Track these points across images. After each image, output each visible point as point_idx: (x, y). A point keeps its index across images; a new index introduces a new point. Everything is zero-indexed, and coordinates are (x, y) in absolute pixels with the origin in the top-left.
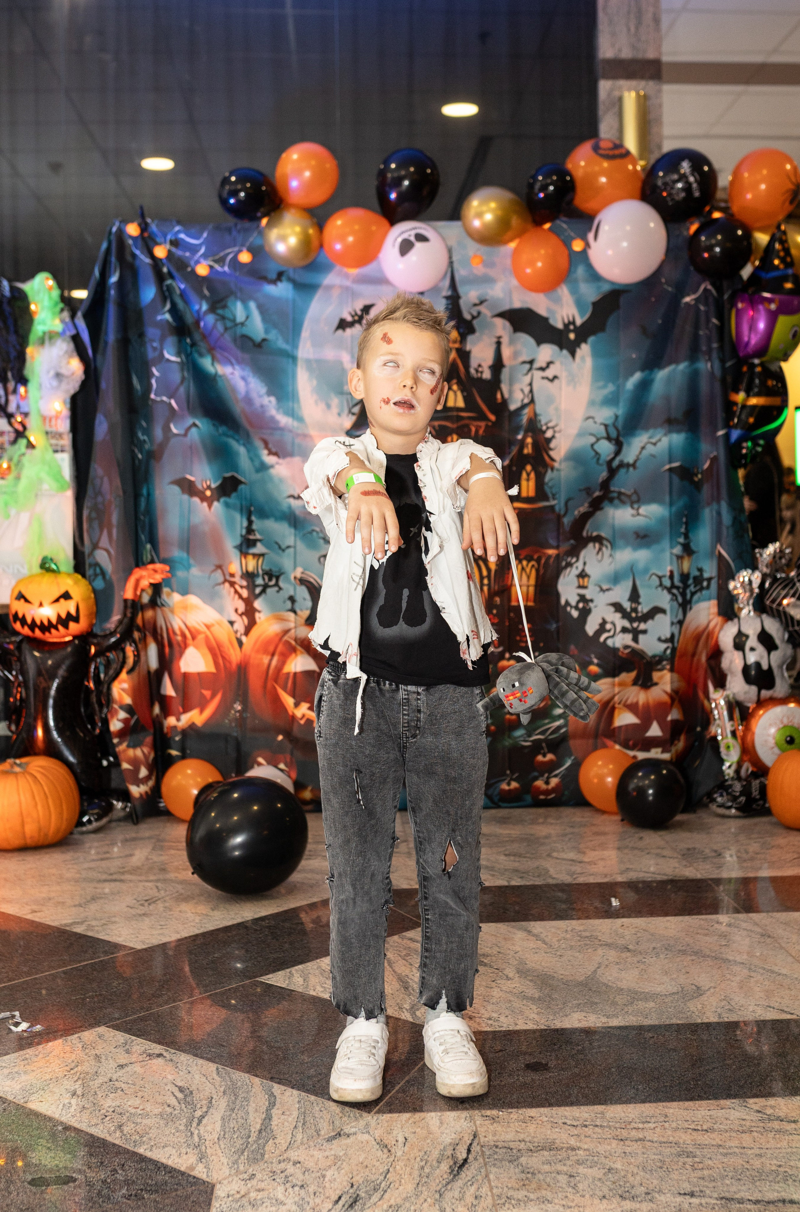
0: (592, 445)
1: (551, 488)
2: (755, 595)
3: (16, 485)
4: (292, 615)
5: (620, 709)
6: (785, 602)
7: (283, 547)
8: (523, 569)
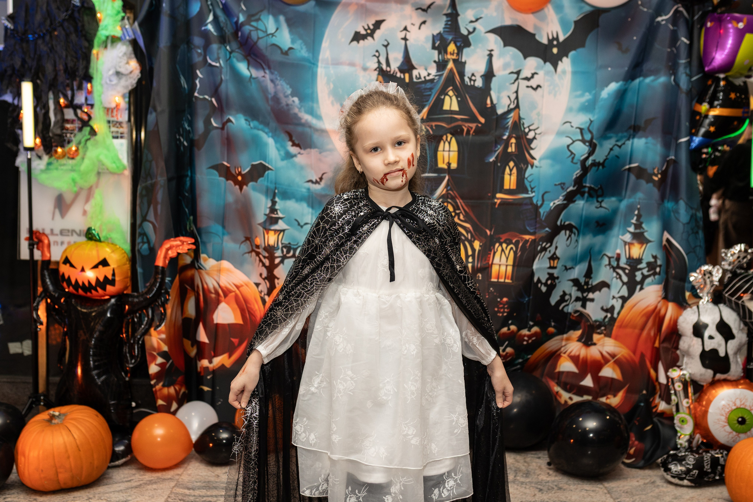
0: (568, 146)
1: (530, 182)
3: (81, 165)
7: (302, 224)
8: (503, 250)
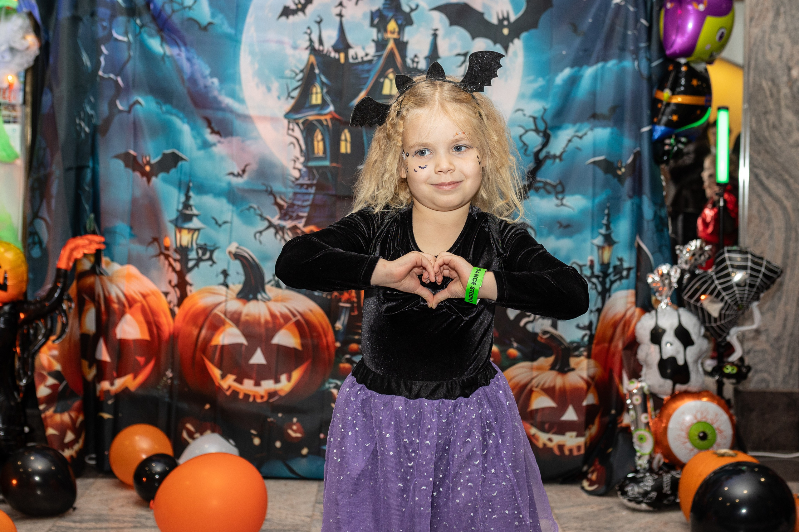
0: (521, 136)
2: (673, 289)
4: (224, 288)
5: (537, 392)
6: (703, 297)
7: (220, 222)
